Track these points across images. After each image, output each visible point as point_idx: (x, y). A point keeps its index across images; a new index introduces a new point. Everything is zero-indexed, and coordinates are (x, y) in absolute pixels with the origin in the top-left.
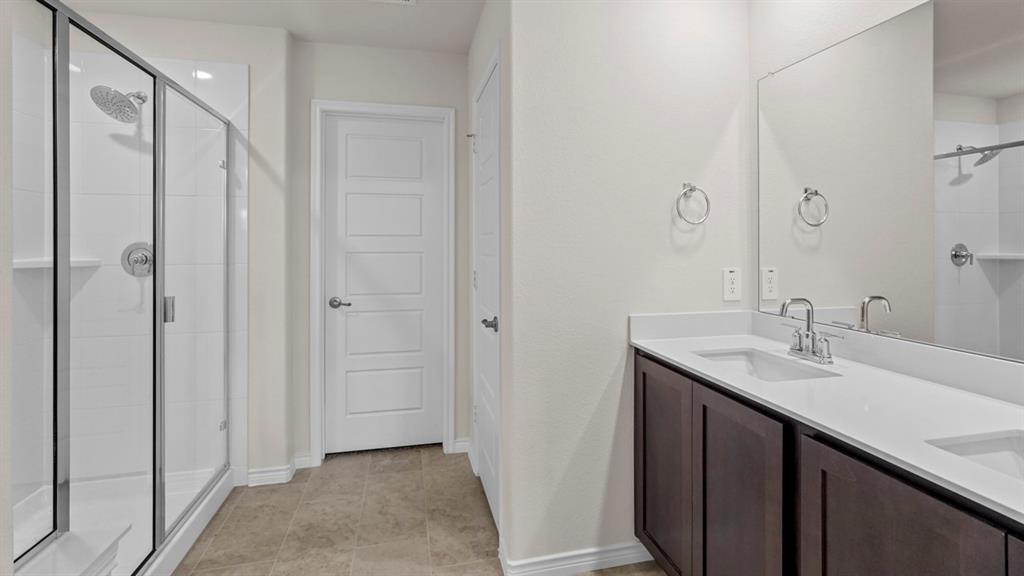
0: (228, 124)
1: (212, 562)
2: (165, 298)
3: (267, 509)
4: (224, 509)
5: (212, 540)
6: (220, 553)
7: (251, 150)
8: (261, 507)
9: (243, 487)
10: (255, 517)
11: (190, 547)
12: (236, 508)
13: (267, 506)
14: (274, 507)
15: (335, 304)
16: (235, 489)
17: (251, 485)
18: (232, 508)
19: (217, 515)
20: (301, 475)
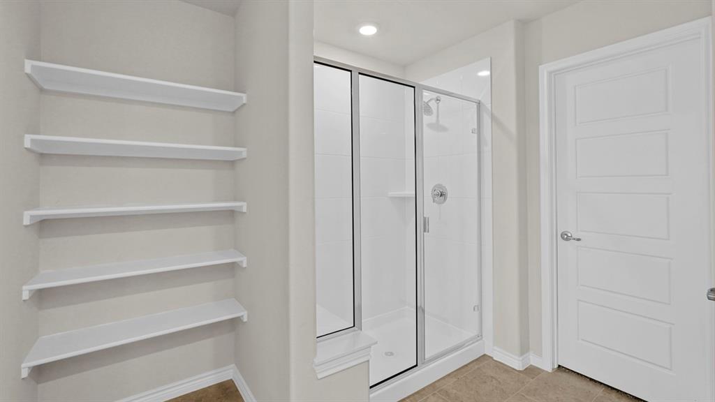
0: (479, 104)
1: (447, 394)
2: (425, 219)
3: (494, 381)
4: (471, 365)
5: (455, 380)
6: (454, 391)
7: (493, 118)
8: (492, 377)
9: (489, 356)
10: (485, 382)
11: (442, 376)
12: (478, 368)
13: (496, 380)
14: (500, 383)
15: (565, 236)
16: (485, 355)
17: (495, 359)
18: (476, 367)
19: (466, 365)
20: (531, 371)
